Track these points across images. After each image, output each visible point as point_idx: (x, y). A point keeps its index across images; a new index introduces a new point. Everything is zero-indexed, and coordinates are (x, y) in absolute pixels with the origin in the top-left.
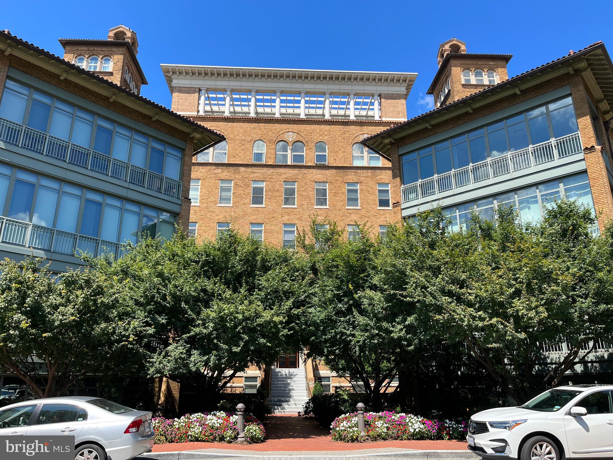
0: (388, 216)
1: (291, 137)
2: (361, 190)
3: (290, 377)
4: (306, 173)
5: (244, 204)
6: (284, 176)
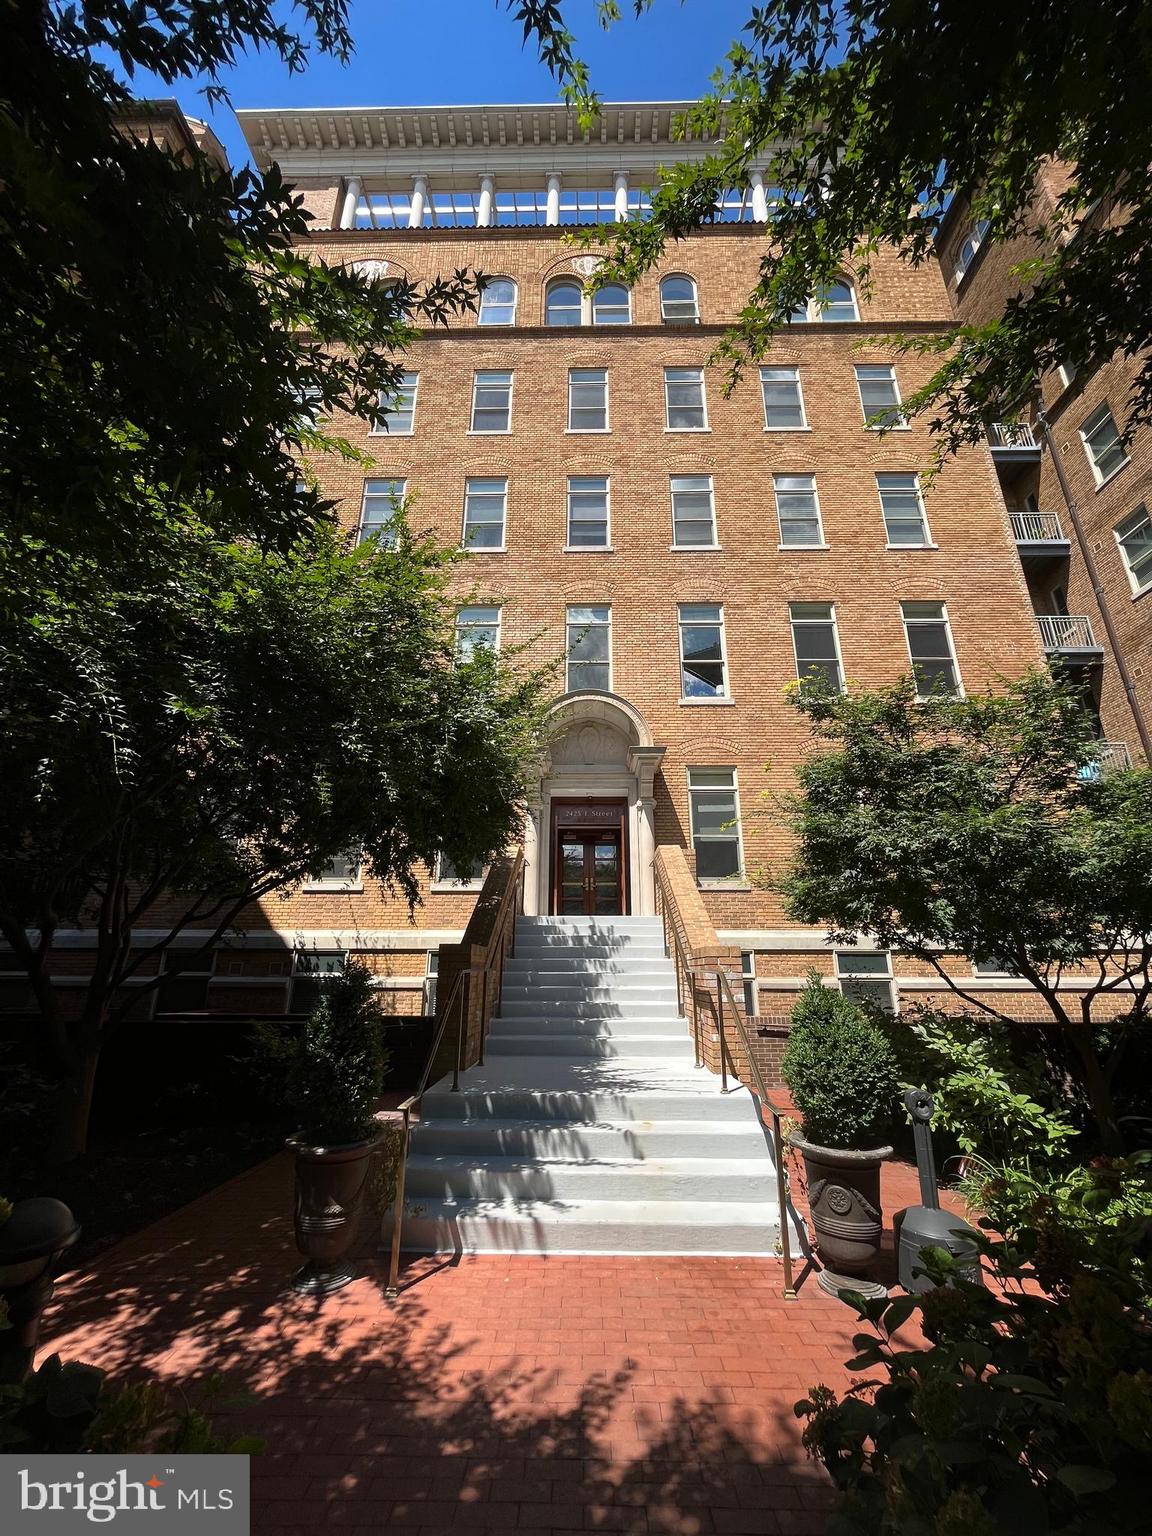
0: (899, 446)
1: (587, 267)
2: (808, 384)
3: (599, 947)
4: (637, 348)
5: (450, 429)
6: (570, 356)
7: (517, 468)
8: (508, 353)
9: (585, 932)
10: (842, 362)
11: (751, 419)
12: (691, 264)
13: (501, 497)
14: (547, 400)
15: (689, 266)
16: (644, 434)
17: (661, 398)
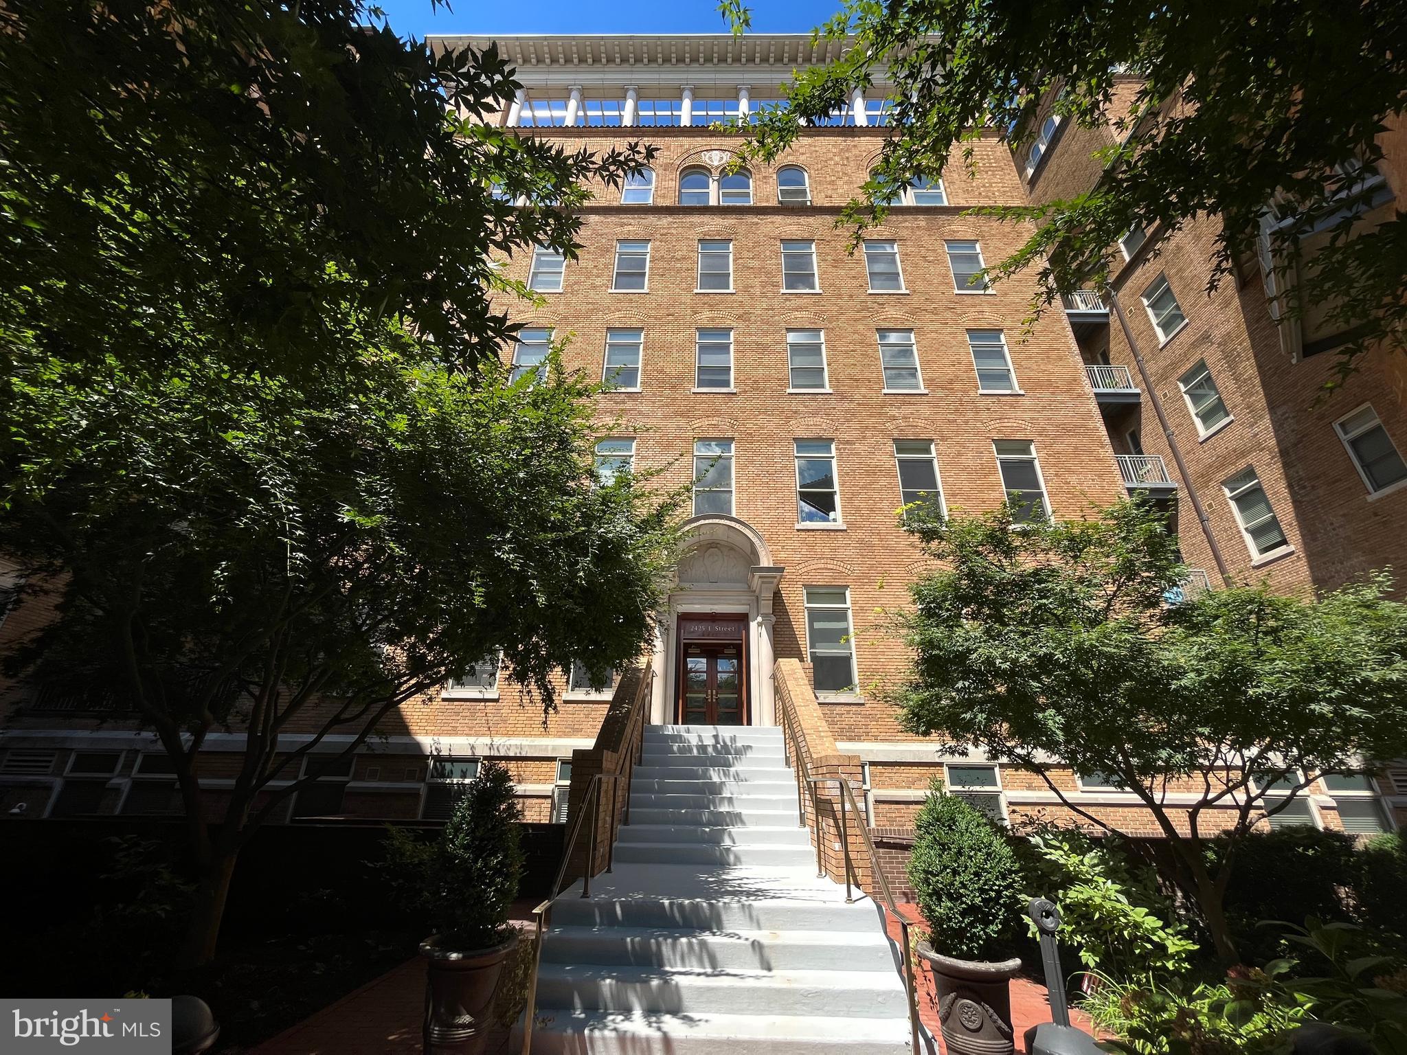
1: (715, 159)
2: (905, 255)
3: (723, 756)
4: (757, 224)
5: (594, 288)
6: (699, 230)
7: (652, 320)
8: (646, 227)
9: (709, 742)
10: (934, 238)
11: (855, 283)
12: (802, 158)
13: (638, 345)
14: (679, 265)
15: (801, 160)
16: (763, 295)
17: (779, 266)
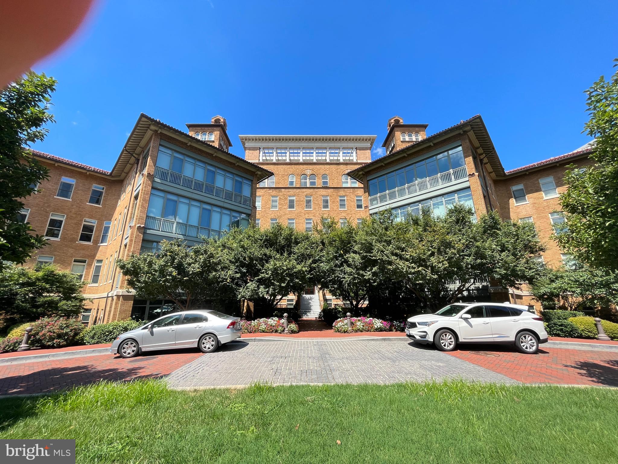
0: (361, 213)
1: (309, 172)
2: (347, 200)
3: (311, 299)
4: (317, 191)
5: (284, 209)
6: (305, 193)
7: (296, 217)
8: (294, 192)
10: (353, 195)
11: (337, 207)
14: (301, 203)
16: (318, 210)
